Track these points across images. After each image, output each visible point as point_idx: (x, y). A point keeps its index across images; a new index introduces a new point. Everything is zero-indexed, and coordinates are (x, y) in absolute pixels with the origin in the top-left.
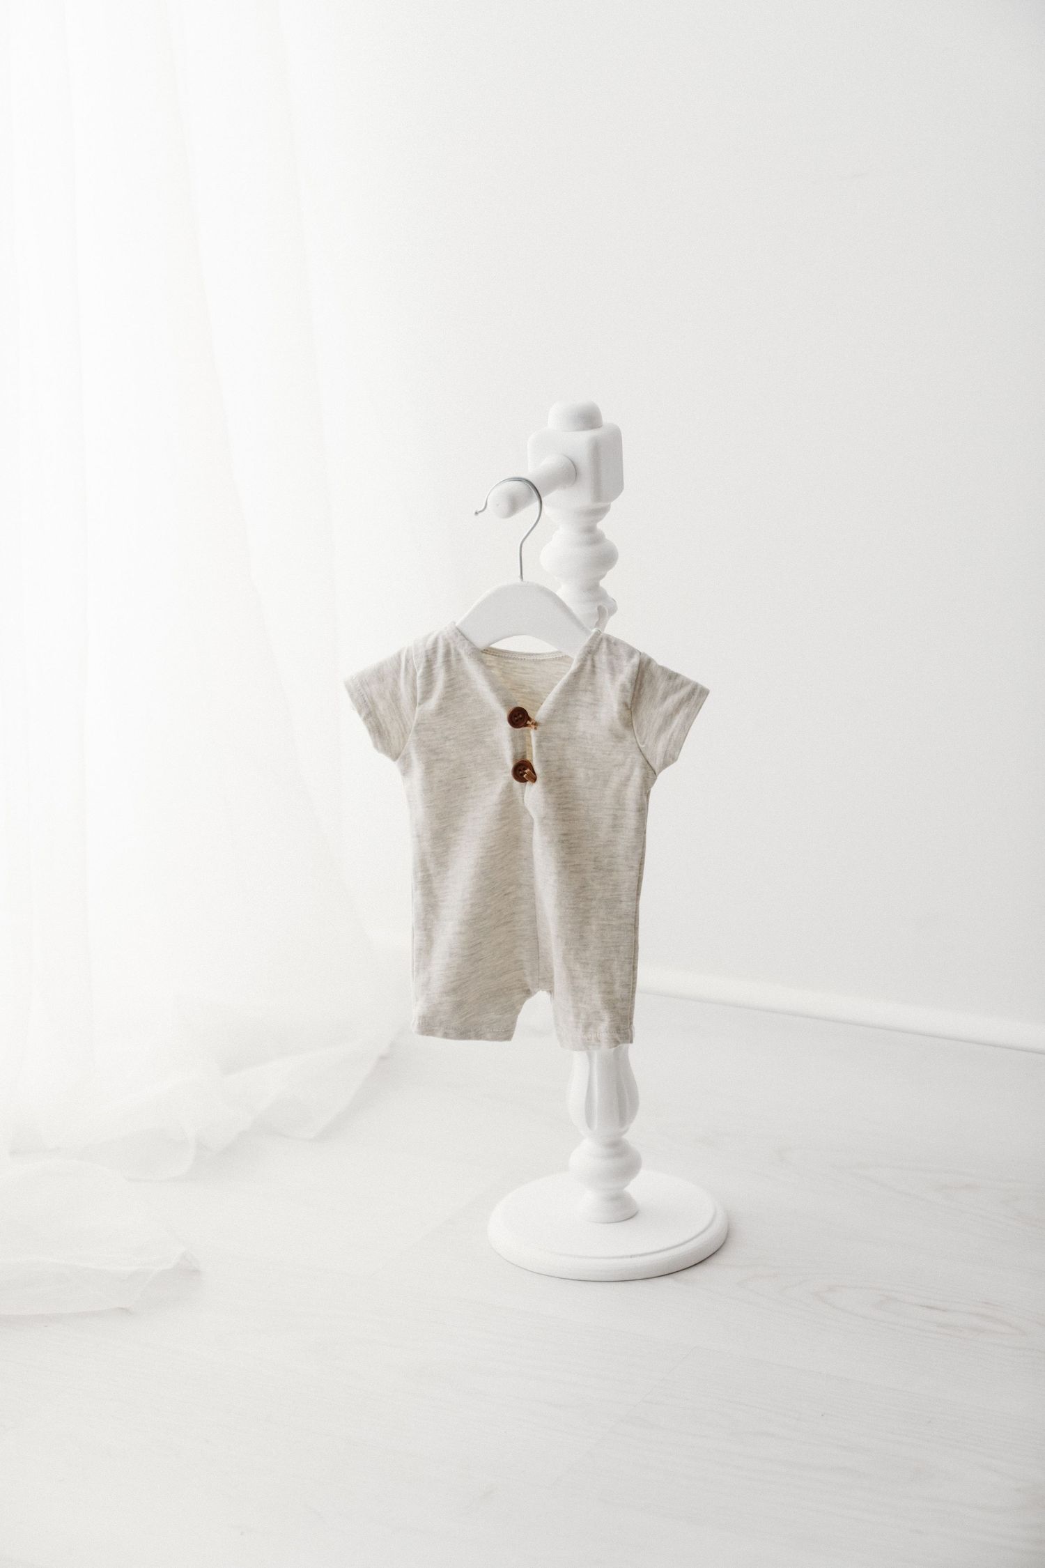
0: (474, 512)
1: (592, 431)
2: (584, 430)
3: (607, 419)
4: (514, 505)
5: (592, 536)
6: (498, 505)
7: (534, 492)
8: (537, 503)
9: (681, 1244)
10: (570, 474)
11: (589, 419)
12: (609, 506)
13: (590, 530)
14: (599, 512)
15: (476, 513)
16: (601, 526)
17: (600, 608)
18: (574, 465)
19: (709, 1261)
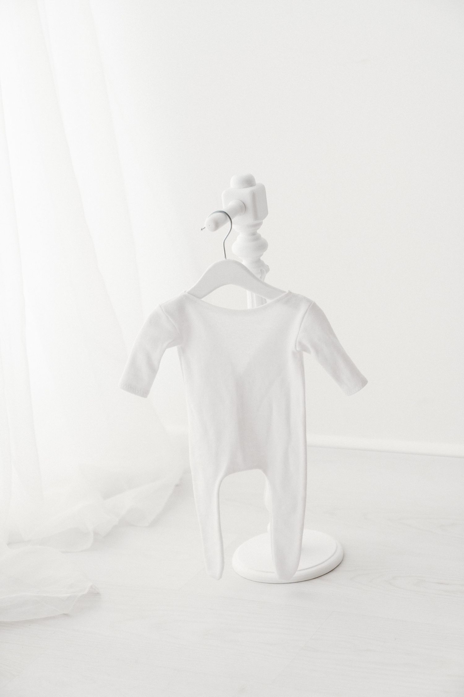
0: (200, 229)
1: (251, 187)
2: (247, 187)
3: (258, 181)
4: (217, 225)
5: (255, 237)
6: (210, 225)
7: (228, 217)
8: (230, 222)
9: (322, 563)
10: (243, 208)
11: (249, 182)
12: (262, 222)
13: (254, 234)
14: (258, 225)
15: (202, 229)
17: (261, 270)
18: (244, 204)
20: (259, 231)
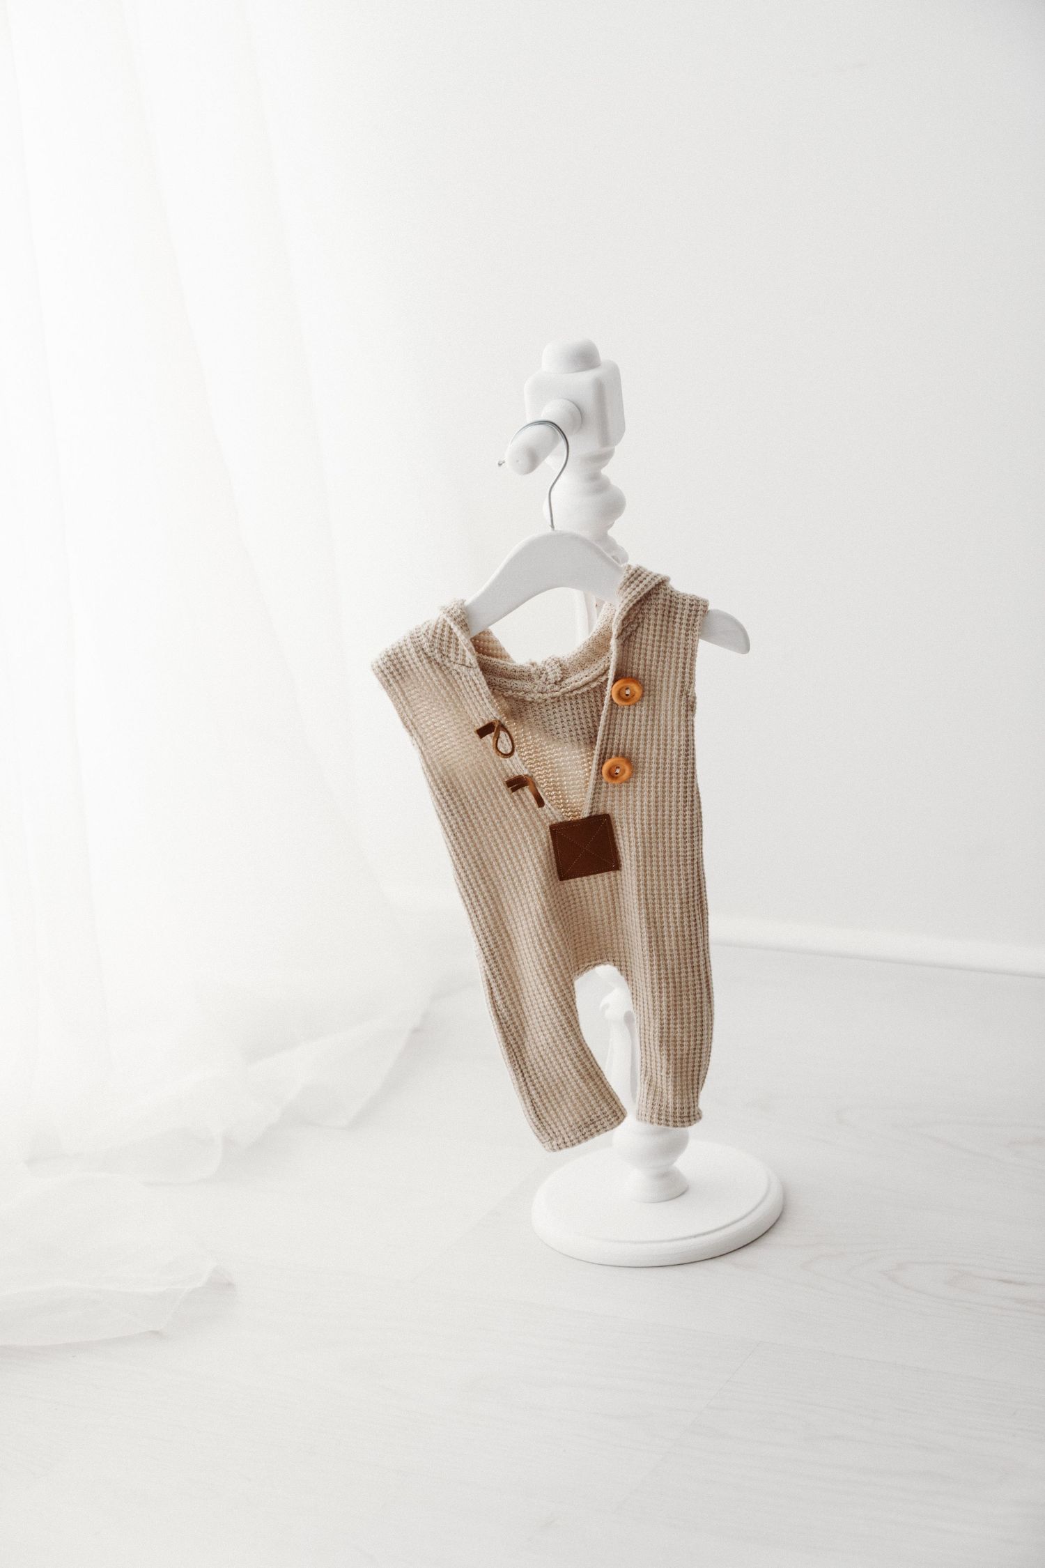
1: (592, 370)
2: (583, 371)
3: (604, 356)
5: (598, 484)
7: (561, 435)
12: (614, 449)
13: (595, 477)
14: (602, 458)
16: (607, 471)
19: (761, 1241)
20: (605, 471)
